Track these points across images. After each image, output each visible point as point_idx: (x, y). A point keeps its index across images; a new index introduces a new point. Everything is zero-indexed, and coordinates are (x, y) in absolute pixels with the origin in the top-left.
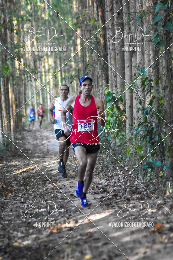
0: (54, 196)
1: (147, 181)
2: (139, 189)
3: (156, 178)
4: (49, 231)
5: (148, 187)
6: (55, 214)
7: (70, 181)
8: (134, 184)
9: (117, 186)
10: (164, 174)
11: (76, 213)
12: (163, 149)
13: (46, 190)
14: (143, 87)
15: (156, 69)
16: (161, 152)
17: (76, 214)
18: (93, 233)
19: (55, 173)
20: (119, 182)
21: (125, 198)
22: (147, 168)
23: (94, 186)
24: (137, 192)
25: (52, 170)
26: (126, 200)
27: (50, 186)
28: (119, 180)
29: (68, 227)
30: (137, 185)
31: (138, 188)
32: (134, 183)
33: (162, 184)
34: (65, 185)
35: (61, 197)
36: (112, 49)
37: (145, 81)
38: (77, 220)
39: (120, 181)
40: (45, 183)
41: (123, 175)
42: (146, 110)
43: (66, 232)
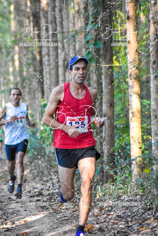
18: (29, 233)
21: (59, 201)
26: (60, 202)
36: (47, 65)
39: (54, 185)
43: (3, 233)
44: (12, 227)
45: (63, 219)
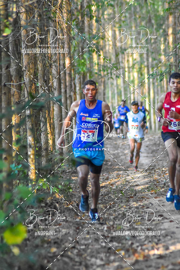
4: (134, 259)
6: (141, 238)
7: (158, 199)
11: (167, 237)
17: (166, 239)
19: (140, 189)
25: (137, 185)
27: (134, 205)
29: (156, 255)
34: (152, 204)
40: (128, 201)
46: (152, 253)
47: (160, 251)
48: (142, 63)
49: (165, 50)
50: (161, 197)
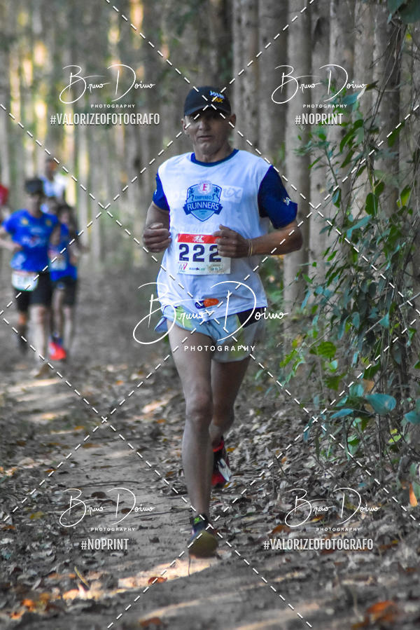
0: (39, 496)
1: (347, 458)
2: (320, 483)
3: (377, 451)
4: (23, 611)
5: (348, 478)
6: (43, 554)
7: (93, 450)
8: (302, 467)
9: (246, 471)
10: (403, 438)
11: (111, 554)
12: (404, 357)
13: (15, 476)
14: (346, 149)
15: (391, 95)
16: (397, 366)
17: (111, 559)
18: (167, 622)
19: (44, 423)
20: (254, 457)
21: (274, 512)
22: (350, 415)
23: (174, 468)
24: (313, 494)
25: (37, 412)
26: (277, 518)
27: (26, 464)
28: (254, 453)
29: (83, 601)
30: (312, 469)
31: (316, 481)
32: (302, 462)
33: (395, 471)
34: (75, 463)
35: (61, 501)
36: (248, 24)
37: (352, 132)
38: (115, 576)
39: (257, 454)
40: (11, 454)
41: (269, 436)
42: (355, 227)
43: (77, 618)
44: (108, 599)
45: (288, 576)
46: (71, 595)
47: (94, 593)
48: (57, 77)
49: (121, 45)
50: (101, 445)
